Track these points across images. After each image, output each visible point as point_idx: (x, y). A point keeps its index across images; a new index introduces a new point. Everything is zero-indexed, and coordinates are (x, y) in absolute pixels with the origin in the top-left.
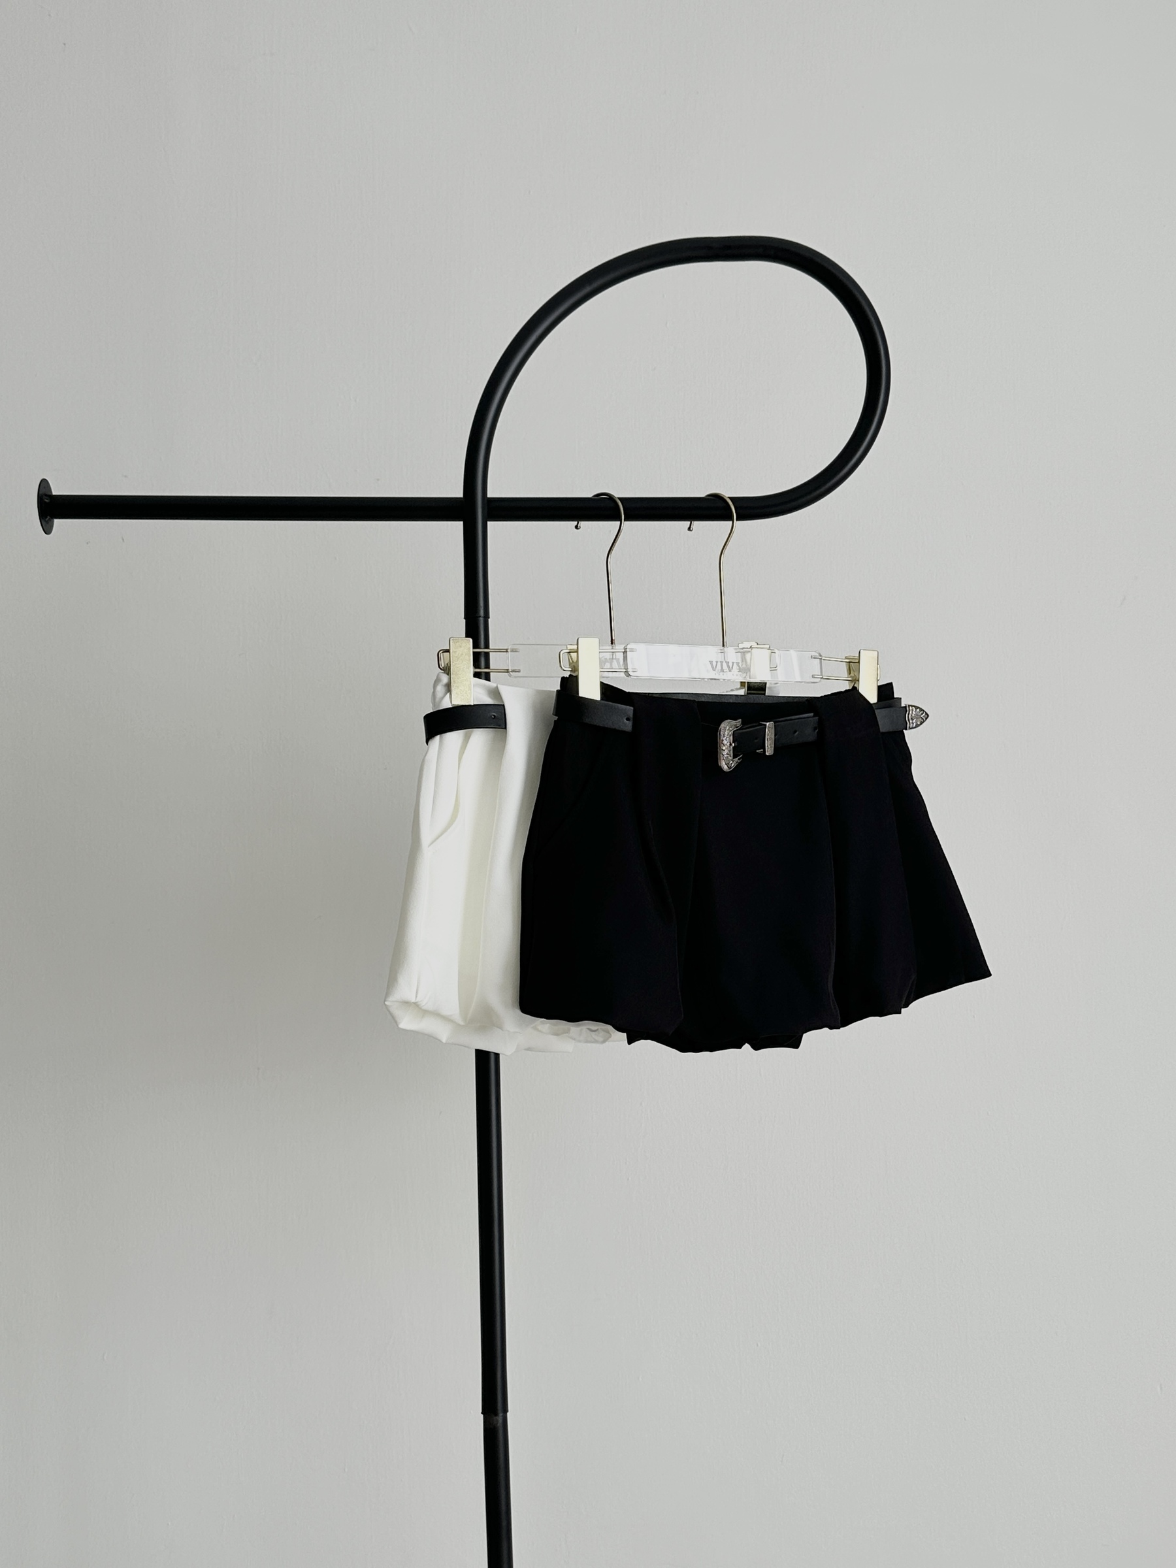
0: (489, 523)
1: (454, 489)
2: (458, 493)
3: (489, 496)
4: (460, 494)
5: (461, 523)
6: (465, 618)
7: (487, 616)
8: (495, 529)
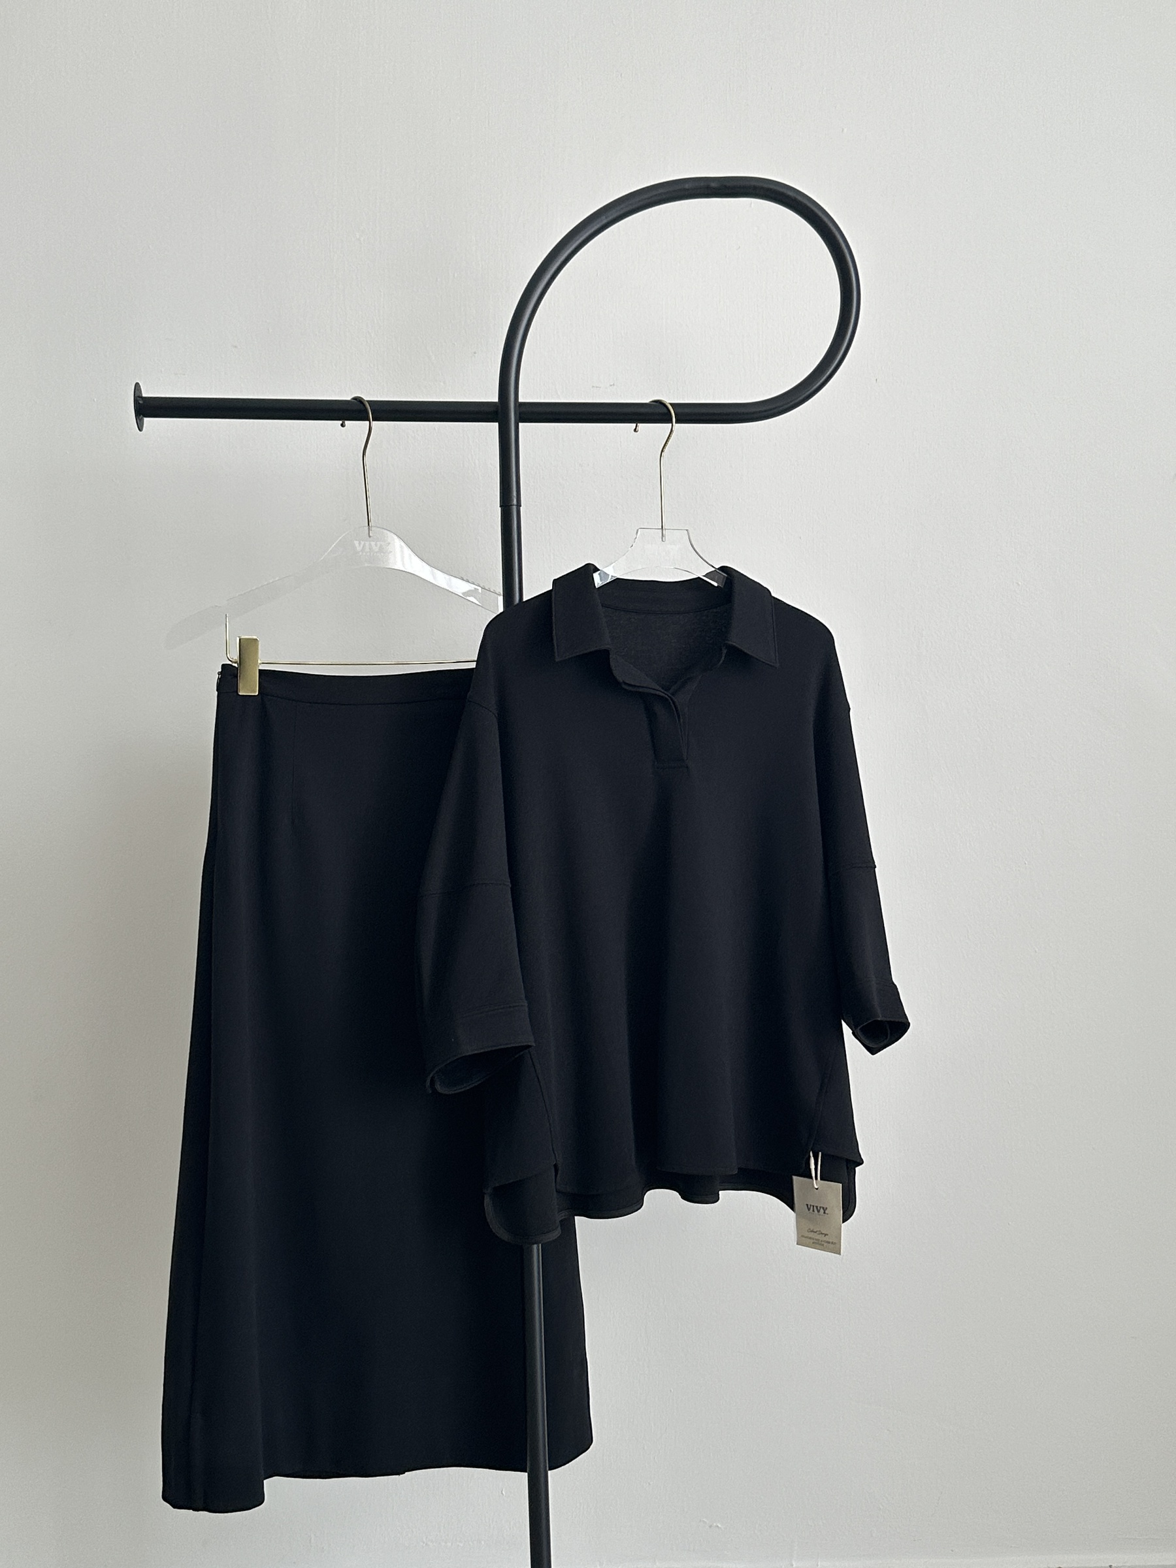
0: (520, 424)
1: (491, 395)
2: (494, 398)
3: (521, 400)
4: (496, 400)
5: (497, 424)
6: (501, 506)
7: (519, 505)
8: (526, 430)
